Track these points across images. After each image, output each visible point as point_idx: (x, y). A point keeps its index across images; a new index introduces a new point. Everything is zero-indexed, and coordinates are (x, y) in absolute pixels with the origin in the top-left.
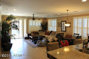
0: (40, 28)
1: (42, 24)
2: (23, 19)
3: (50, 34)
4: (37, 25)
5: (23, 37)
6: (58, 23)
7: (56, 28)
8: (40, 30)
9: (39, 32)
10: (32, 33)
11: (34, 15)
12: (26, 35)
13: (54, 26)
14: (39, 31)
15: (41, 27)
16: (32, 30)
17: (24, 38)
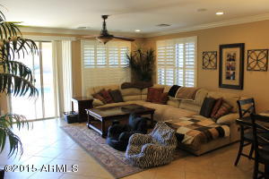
0: (125, 77)
1: (131, 60)
2: (57, 38)
3: (168, 99)
4: (111, 62)
5: (62, 112)
6: (205, 53)
7: (191, 74)
8: (124, 81)
9: (124, 92)
10: (95, 96)
11: (105, 17)
12: (71, 105)
13: (184, 68)
14: (125, 86)
15: (129, 70)
16: (95, 85)
17: (65, 116)
